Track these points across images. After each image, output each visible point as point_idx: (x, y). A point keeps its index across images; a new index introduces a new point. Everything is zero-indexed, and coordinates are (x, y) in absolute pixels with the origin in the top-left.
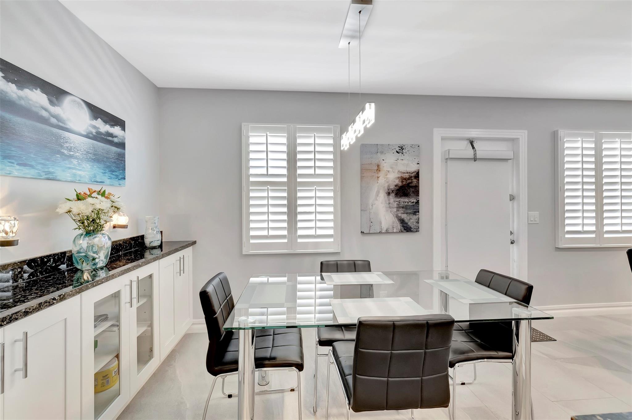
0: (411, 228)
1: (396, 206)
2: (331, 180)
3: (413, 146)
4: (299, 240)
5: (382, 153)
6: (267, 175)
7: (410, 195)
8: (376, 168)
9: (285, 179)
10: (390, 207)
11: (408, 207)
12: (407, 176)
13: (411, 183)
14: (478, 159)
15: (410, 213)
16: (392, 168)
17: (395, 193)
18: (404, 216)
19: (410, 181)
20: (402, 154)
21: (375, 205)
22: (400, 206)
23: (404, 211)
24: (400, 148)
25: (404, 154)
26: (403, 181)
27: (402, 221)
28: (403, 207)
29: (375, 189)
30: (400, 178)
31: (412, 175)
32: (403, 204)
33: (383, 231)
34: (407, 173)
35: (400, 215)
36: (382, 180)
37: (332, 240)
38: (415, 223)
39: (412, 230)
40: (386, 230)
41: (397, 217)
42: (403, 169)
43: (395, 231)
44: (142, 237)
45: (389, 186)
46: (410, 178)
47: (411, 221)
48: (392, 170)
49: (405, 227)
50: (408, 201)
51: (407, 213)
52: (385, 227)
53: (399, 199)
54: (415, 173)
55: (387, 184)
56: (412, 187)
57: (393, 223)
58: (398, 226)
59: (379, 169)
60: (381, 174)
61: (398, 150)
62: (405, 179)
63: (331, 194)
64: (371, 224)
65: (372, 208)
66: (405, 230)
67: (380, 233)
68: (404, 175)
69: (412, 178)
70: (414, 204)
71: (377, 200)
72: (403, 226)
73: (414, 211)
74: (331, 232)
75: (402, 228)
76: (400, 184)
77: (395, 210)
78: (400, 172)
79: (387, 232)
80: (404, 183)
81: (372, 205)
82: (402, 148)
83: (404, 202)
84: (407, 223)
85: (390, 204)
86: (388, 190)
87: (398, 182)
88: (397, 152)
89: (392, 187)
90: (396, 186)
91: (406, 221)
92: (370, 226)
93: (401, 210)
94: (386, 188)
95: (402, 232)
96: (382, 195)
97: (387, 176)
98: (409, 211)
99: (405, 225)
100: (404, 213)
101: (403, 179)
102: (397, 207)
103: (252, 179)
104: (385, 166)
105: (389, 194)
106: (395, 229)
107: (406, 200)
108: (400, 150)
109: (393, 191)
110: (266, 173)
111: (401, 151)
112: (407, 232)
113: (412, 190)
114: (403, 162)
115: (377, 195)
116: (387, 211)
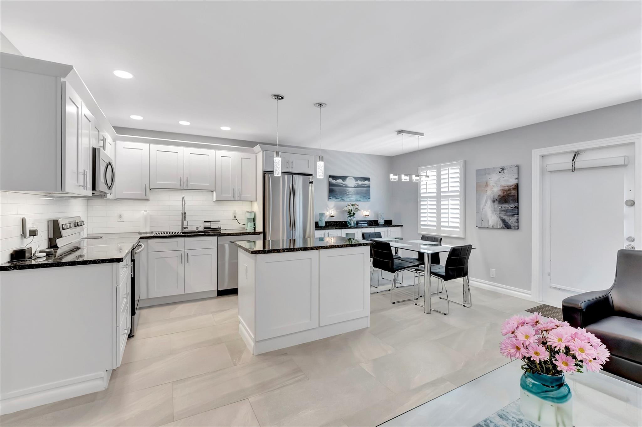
0: (510, 226)
1: (499, 209)
2: (459, 194)
3: (512, 167)
4: (442, 229)
5: (489, 174)
6: (427, 193)
7: (510, 202)
8: (485, 184)
9: (435, 195)
10: (495, 211)
11: (508, 211)
12: (507, 188)
13: (511, 193)
14: (576, 169)
15: (510, 215)
16: (496, 183)
17: (498, 201)
18: (505, 217)
19: (509, 192)
20: (504, 173)
21: (484, 209)
22: (502, 210)
23: (505, 213)
24: (502, 169)
25: (505, 173)
26: (504, 192)
27: (504, 221)
28: (504, 211)
29: (485, 198)
30: (502, 190)
31: (511, 187)
32: (504, 208)
33: (490, 227)
34: (507, 186)
35: (502, 216)
36: (489, 192)
37: (458, 230)
38: (513, 223)
39: (511, 227)
40: (492, 227)
41: (500, 217)
42: (504, 184)
43: (498, 227)
44: (378, 221)
45: (494, 196)
46: (509, 190)
47: (511, 221)
48: (495, 185)
49: (506, 225)
50: (508, 206)
51: (507, 215)
52: (491, 223)
53: (502, 205)
54: (514, 186)
55: (493, 195)
56: (511, 196)
57: (497, 221)
58: (501, 224)
59: (487, 185)
60: (489, 189)
61: (500, 171)
62: (506, 191)
63: (458, 202)
64: (482, 221)
65: (483, 211)
66: (506, 227)
67: (488, 228)
68: (505, 188)
69: (511, 190)
70: (513, 208)
71: (486, 206)
72: (504, 224)
73: (513, 214)
74: (458, 225)
75: (504, 225)
76: (502, 195)
77: (499, 213)
78: (502, 186)
79: (493, 228)
80: (505, 194)
81: (483, 209)
82: (503, 169)
83: (505, 207)
84: (507, 222)
85: (495, 209)
86: (494, 199)
87: (500, 193)
88: (500, 172)
89: (496, 197)
90: (499, 196)
91: (507, 221)
92: (482, 223)
93: (503, 213)
94: (492, 198)
95: (504, 228)
96: (489, 203)
97: (493, 190)
98: (509, 214)
99: (506, 224)
100: (505, 215)
101: (504, 191)
102: (500, 211)
103: (422, 195)
104: (491, 183)
105: (494, 201)
106: (498, 226)
107: (507, 206)
108: (501, 170)
109: (497, 199)
110: (426, 192)
111: (503, 171)
112: (507, 228)
113: (511, 198)
114: (504, 178)
115: (486, 202)
116: (493, 213)
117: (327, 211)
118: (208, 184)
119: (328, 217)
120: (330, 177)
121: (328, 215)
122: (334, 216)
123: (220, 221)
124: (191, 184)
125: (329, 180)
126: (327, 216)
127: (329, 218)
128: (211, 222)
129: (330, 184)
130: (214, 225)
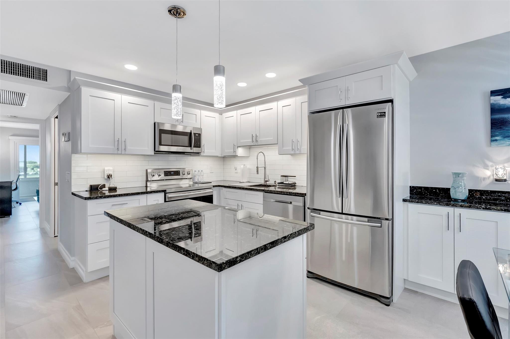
117: (488, 169)
118: (272, 138)
119: (488, 182)
120: (494, 93)
121: (489, 177)
122: (505, 180)
123: (295, 176)
124: (262, 140)
125: (490, 100)
126: (484, 179)
127: (492, 183)
128: (288, 177)
129: (494, 110)
130: (291, 181)
